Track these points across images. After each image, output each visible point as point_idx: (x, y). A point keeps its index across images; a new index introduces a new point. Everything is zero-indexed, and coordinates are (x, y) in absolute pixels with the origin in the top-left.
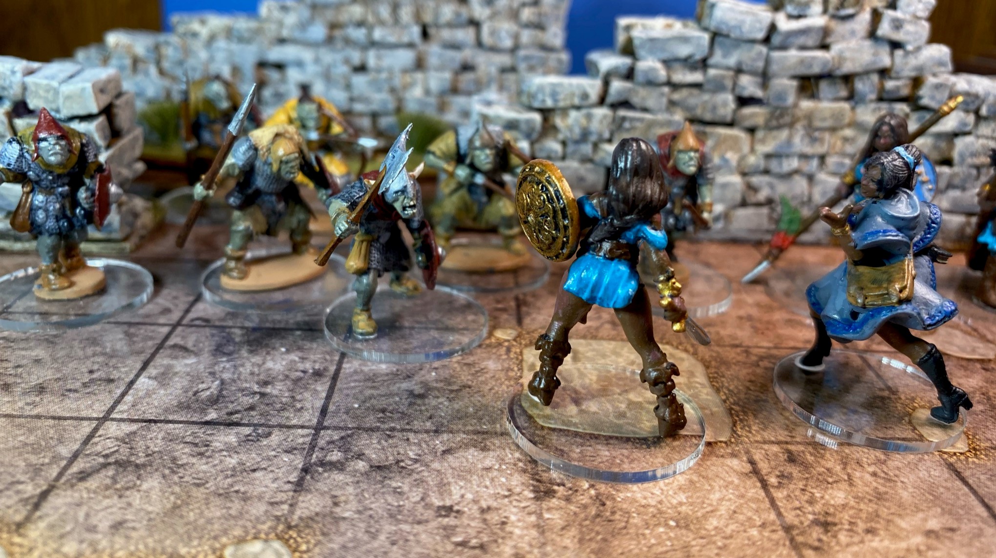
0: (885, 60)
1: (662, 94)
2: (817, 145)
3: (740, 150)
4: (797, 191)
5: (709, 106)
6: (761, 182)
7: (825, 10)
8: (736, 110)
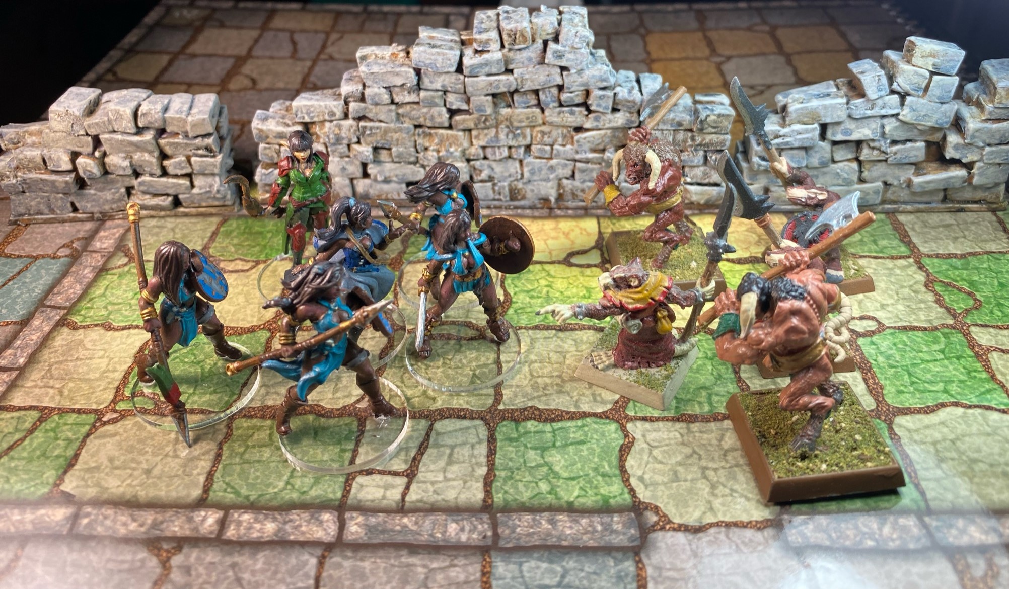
0: (558, 79)
1: (390, 111)
2: (520, 139)
3: (461, 145)
4: (512, 170)
5: (428, 116)
6: (482, 165)
7: (503, 46)
8: (450, 118)
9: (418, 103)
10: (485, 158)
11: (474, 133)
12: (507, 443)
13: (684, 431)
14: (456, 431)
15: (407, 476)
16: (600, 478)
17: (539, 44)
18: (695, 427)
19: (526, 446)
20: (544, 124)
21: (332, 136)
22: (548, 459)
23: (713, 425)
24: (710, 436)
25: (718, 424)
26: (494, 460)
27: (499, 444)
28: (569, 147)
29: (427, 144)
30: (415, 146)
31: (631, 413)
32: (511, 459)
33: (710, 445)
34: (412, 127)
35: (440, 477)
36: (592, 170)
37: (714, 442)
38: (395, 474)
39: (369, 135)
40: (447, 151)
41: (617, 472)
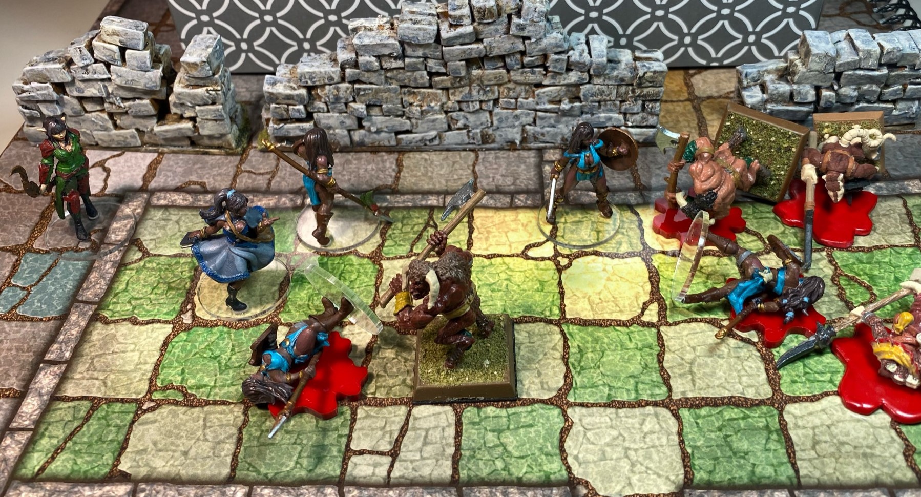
0: (521, 47)
1: (380, 75)
2: (490, 94)
3: (440, 100)
4: (483, 120)
5: (412, 78)
6: (458, 116)
7: (473, 20)
8: (430, 79)
9: (403, 68)
10: (461, 110)
11: (451, 91)
12: (471, 426)
13: (613, 416)
14: (430, 416)
15: (392, 456)
16: (543, 457)
17: (504, 18)
18: (622, 412)
19: (485, 429)
20: (509, 81)
21: (331, 97)
22: (504, 440)
23: (637, 411)
24: (634, 421)
25: (641, 409)
26: (460, 441)
27: (464, 427)
28: (530, 100)
29: (412, 101)
30: (402, 103)
31: (571, 399)
32: (473, 441)
33: (634, 428)
34: (398, 87)
35: (418, 457)
36: (550, 118)
37: (637, 426)
38: (382, 454)
39: (363, 95)
40: (429, 106)
41: (558, 452)
